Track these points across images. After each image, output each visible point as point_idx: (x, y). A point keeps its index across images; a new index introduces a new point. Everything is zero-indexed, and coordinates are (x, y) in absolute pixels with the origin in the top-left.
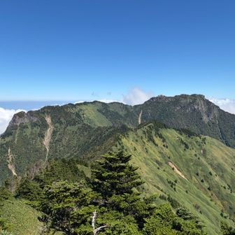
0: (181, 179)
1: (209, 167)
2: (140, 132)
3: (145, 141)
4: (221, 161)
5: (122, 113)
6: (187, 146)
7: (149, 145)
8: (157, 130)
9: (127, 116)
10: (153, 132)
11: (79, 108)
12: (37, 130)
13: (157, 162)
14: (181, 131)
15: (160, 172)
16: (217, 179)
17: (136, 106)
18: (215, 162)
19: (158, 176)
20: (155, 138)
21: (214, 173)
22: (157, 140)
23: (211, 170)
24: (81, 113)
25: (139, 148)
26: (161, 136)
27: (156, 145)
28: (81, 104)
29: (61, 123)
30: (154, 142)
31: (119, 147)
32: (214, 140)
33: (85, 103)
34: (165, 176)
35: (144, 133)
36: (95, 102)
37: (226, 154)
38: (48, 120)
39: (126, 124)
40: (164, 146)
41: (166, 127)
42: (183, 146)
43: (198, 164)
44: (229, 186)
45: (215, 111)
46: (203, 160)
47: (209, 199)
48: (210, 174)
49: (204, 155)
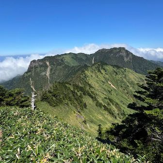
0: (114, 89)
1: (127, 83)
2: (94, 67)
3: (96, 72)
4: (133, 80)
5: (84, 58)
6: (117, 74)
7: (98, 74)
8: (102, 66)
9: (86, 59)
10: (100, 68)
11: (62, 57)
12: (43, 68)
13: (103, 82)
14: (114, 66)
15: (104, 86)
16: (131, 88)
17: (91, 55)
18: (130, 80)
19: (103, 88)
20: (101, 70)
21: (129, 86)
22: (103, 71)
23: (128, 84)
24: (63, 59)
25: (94, 76)
26: (104, 69)
28: (63, 55)
29: (54, 65)
30: (101, 72)
31: (84, 75)
32: (130, 70)
33: (65, 54)
34: (106, 88)
35: (96, 68)
36: (70, 53)
37: (136, 77)
38: (48, 63)
39: (86, 64)
40: (106, 74)
41: (106, 64)
42: (115, 74)
43: (122, 82)
45: (130, 56)
46: (124, 80)
47: (127, 98)
48: (128, 86)
49: (125, 77)
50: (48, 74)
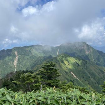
0: (76, 79)
3: (60, 63)
4: (94, 72)
6: (79, 65)
7: (62, 64)
8: (66, 58)
10: (64, 59)
11: (30, 48)
12: (11, 58)
13: (66, 72)
14: (76, 58)
15: (67, 76)
16: (92, 79)
17: (56, 47)
18: (91, 72)
19: (66, 78)
20: (64, 61)
21: (91, 77)
23: (89, 75)
24: (31, 50)
26: (67, 61)
27: (65, 64)
28: (31, 46)
29: (22, 55)
33: (33, 46)
34: (69, 78)
35: (60, 59)
36: (37, 45)
37: (96, 68)
38: (16, 53)
39: (51, 55)
40: (69, 65)
41: (69, 56)
42: (77, 65)
43: (84, 73)
44: (97, 82)
45: (91, 49)
46: (86, 71)
48: (89, 77)
49: (86, 69)
50: (15, 63)
